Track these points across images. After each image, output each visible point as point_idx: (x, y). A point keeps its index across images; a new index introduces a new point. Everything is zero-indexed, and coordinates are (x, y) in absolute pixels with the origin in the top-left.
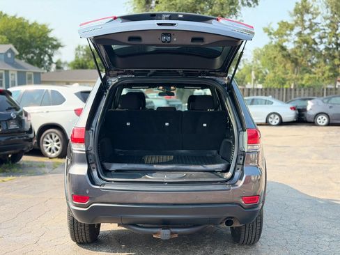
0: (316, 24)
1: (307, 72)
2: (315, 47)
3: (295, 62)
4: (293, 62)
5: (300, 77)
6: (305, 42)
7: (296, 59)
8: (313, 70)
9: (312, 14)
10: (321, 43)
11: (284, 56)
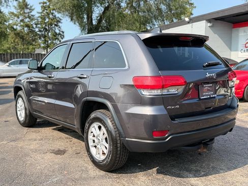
0: (32, 15)
1: (31, 45)
2: (33, 29)
3: (22, 38)
4: (21, 38)
5: (27, 47)
6: (27, 26)
7: (23, 36)
8: (34, 43)
9: (30, 10)
10: (36, 27)
11: (15, 34)
